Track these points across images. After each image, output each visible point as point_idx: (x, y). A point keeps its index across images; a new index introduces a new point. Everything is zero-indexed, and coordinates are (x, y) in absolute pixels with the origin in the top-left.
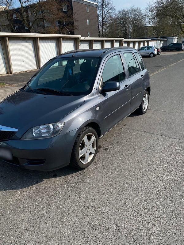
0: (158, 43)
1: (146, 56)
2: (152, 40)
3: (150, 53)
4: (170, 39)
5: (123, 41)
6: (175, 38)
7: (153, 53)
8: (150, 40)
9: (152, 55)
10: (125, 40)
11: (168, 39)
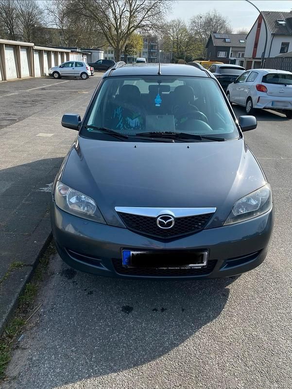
0: (80, 57)
1: (75, 77)
2: (72, 52)
3: (80, 73)
4: (94, 53)
5: (33, 49)
6: (101, 51)
7: (86, 74)
8: (70, 51)
9: (84, 76)
10: (36, 47)
11: (91, 53)
